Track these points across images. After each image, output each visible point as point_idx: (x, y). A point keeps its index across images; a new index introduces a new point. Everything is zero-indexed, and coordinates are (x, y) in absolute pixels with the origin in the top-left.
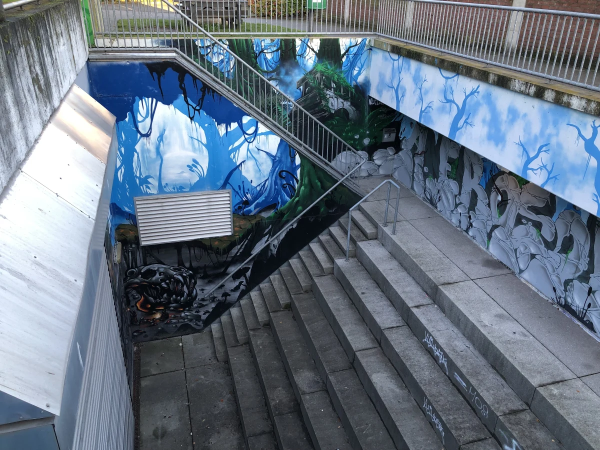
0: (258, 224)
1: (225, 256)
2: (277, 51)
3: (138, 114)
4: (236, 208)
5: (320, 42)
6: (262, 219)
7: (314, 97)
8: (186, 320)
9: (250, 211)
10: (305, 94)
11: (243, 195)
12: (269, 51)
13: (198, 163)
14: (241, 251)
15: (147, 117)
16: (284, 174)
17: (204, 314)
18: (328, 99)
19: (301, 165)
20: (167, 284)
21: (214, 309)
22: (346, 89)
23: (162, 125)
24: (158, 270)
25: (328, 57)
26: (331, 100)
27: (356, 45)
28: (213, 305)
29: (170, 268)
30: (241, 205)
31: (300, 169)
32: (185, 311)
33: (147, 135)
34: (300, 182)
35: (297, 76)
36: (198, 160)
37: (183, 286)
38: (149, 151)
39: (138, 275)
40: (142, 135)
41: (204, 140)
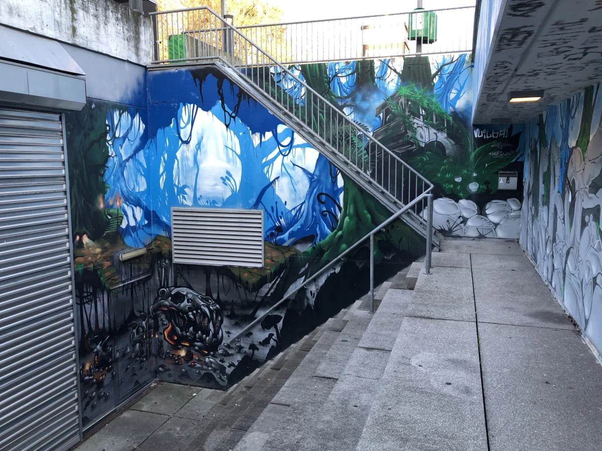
0: (292, 259)
1: (254, 294)
2: (352, 74)
3: (181, 120)
4: (267, 234)
5: (404, 61)
6: (297, 253)
7: (398, 126)
8: (210, 368)
9: (283, 241)
10: (386, 123)
11: (276, 220)
12: (344, 74)
13: (231, 176)
14: (272, 291)
15: (188, 123)
16: (323, 198)
17: (229, 366)
18: (416, 129)
19: (345, 188)
20: (193, 314)
21: (240, 363)
22: (440, 117)
23: (200, 132)
24: (186, 295)
25: (415, 78)
26: (419, 130)
27: (452, 62)
28: (239, 358)
29: (198, 296)
30: (274, 231)
31: (343, 193)
32: (210, 356)
33: (187, 142)
34: (343, 210)
35: (376, 102)
36: (232, 173)
37: (209, 322)
38: (187, 158)
39: (169, 298)
40: (184, 142)
41: (238, 151)
